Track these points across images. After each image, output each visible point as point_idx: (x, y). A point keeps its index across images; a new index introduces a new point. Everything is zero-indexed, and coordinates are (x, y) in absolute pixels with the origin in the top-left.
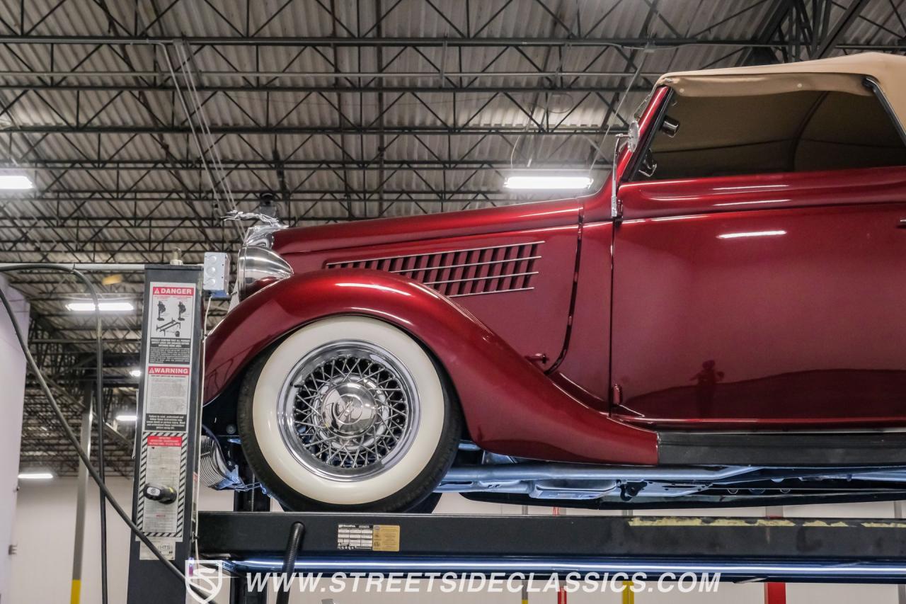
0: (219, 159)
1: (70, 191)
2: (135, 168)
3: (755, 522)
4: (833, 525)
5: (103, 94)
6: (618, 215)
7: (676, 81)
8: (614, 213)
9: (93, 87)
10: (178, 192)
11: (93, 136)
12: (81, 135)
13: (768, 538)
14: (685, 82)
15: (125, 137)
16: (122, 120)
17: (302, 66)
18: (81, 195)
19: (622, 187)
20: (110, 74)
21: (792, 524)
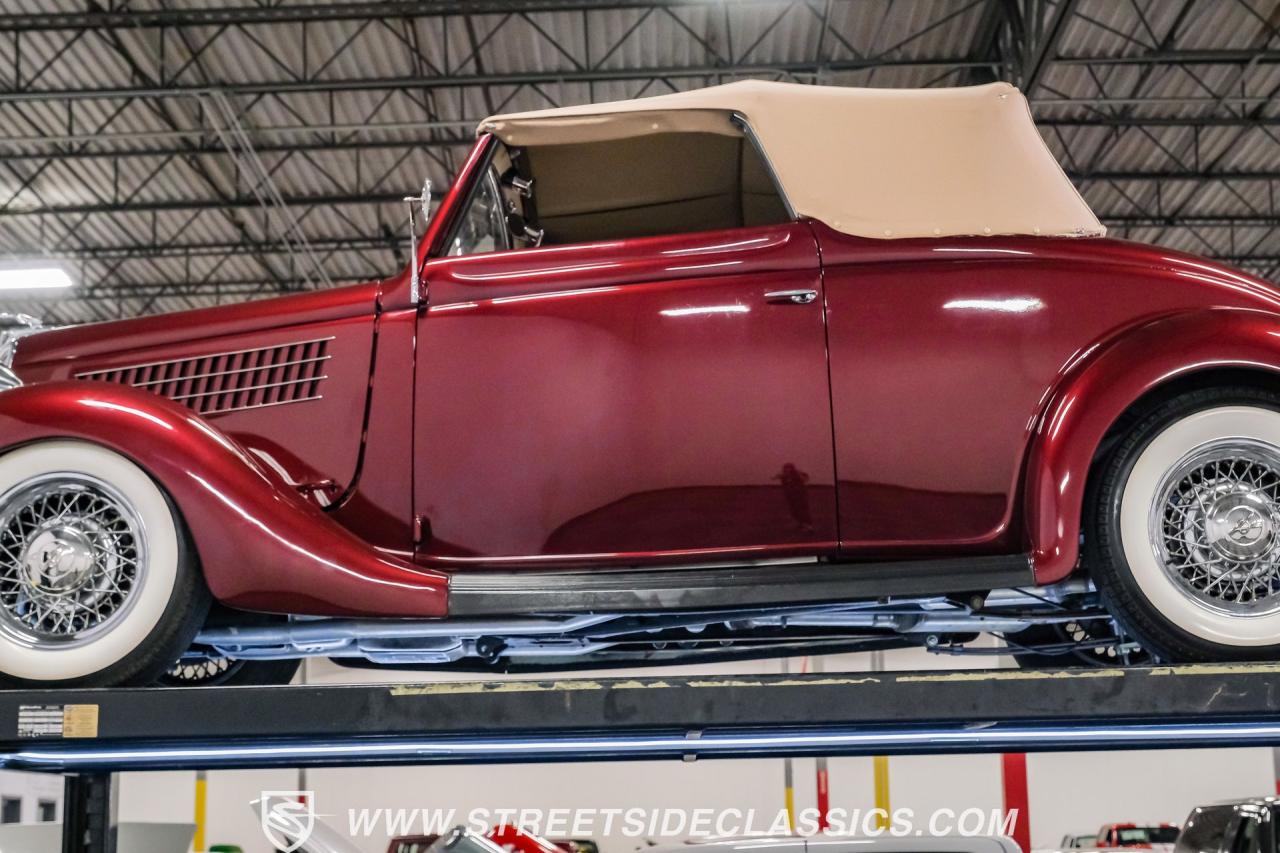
0: (304, 238)
1: (134, 286)
2: (211, 254)
3: (552, 686)
4: (650, 686)
5: (149, 160)
6: (420, 301)
7: (499, 126)
8: (415, 297)
9: (134, 152)
10: (271, 282)
11: (148, 215)
12: (133, 214)
13: (568, 705)
14: (512, 128)
15: (189, 213)
16: (181, 192)
17: (394, 113)
18: (149, 291)
19: (429, 264)
20: (153, 136)
21: (599, 687)
